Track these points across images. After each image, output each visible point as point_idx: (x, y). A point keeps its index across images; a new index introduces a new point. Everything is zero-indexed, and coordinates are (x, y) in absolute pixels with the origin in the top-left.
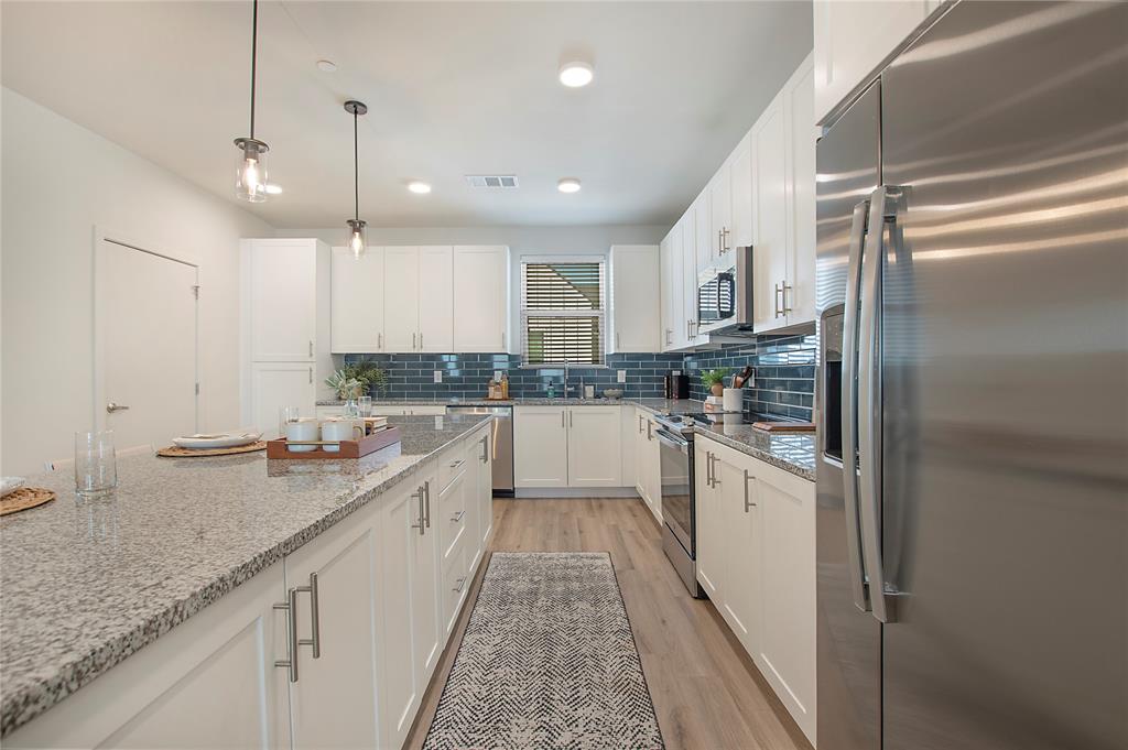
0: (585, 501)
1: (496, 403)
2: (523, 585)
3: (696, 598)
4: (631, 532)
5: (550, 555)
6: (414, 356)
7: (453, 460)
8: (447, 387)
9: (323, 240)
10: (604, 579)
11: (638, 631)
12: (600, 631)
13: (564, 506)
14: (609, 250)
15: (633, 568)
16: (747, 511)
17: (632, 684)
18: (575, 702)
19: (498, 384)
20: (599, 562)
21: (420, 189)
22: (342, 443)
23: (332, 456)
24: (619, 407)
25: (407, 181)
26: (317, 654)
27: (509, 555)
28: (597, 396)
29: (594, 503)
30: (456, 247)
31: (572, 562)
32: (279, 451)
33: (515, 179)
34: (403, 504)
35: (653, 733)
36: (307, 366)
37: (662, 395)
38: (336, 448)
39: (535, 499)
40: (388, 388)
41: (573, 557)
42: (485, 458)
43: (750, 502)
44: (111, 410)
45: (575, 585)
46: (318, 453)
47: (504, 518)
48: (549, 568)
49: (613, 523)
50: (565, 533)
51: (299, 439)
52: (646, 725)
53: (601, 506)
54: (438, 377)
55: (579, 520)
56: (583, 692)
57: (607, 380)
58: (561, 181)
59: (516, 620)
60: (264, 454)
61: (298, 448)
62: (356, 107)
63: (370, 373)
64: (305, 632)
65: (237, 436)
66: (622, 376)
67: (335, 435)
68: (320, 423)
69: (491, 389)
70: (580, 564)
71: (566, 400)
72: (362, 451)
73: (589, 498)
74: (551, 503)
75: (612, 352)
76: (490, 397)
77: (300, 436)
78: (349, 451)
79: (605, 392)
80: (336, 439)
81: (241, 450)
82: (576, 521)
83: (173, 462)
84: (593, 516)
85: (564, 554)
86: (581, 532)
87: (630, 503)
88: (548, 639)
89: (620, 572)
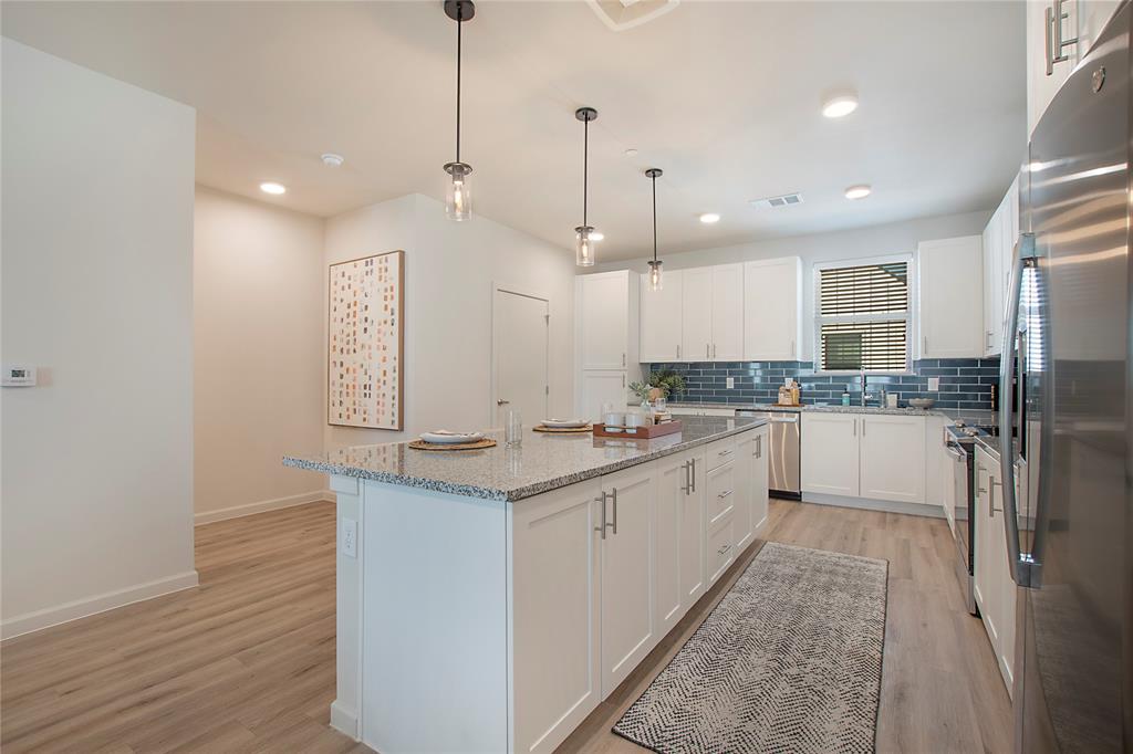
0: (878, 515)
1: (783, 409)
2: (789, 570)
3: (972, 615)
4: (923, 549)
5: (822, 552)
6: (710, 364)
7: (721, 450)
8: (738, 393)
9: (632, 269)
10: (874, 580)
11: (892, 625)
12: (852, 616)
13: (853, 516)
14: (917, 247)
15: (911, 578)
16: (992, 515)
17: (867, 657)
18: (809, 654)
19: (788, 390)
20: (873, 567)
21: (710, 219)
22: (638, 428)
23: (631, 436)
24: (923, 417)
25: (699, 215)
26: (615, 532)
27: (782, 546)
28: (901, 405)
29: (889, 517)
30: (746, 264)
31: (843, 562)
32: (600, 431)
33: (799, 196)
34: (675, 470)
35: (874, 690)
36: (621, 374)
37: (989, 406)
38: (634, 431)
39: (822, 506)
40: (686, 392)
41: (845, 558)
42: (758, 454)
43: (995, 507)
44: (500, 403)
45: (841, 580)
46: (623, 434)
47: (786, 516)
48: (819, 562)
49: (904, 537)
50: (846, 538)
51: (612, 424)
52: (868, 684)
53: (896, 521)
54: (730, 383)
55: (865, 529)
56: (818, 650)
57: (916, 388)
58: (848, 190)
59: (774, 591)
60: (591, 434)
61: (611, 430)
62: (654, 173)
63: (671, 380)
64: (610, 519)
65: (576, 421)
66: (933, 384)
67: (634, 422)
68: (625, 414)
69: (781, 396)
70: (852, 565)
71: (862, 409)
72: (651, 434)
73: (885, 512)
74: (840, 511)
75: (919, 358)
76: (780, 403)
77: (612, 422)
78: (642, 434)
79: (911, 400)
80: (634, 425)
81: (577, 430)
82: (861, 530)
83: (541, 434)
84: (884, 528)
85: (838, 554)
86: (863, 539)
87: (934, 522)
88: (800, 611)
89: (893, 579)
